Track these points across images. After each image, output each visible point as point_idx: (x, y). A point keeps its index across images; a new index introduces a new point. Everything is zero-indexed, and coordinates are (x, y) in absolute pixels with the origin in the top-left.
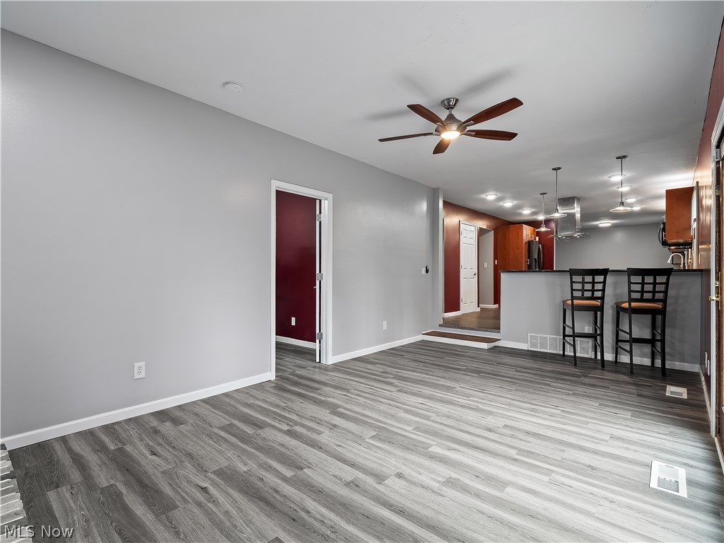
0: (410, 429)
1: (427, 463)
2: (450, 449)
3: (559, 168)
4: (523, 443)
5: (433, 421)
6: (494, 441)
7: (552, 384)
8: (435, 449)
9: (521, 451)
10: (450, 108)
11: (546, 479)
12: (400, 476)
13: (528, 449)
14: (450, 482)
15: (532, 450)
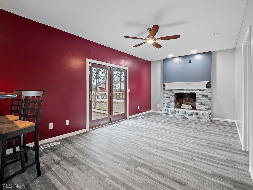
0: (160, 131)
1: (155, 126)
2: (151, 128)
5: (155, 133)
8: (154, 128)
9: (136, 128)
12: (159, 125)
14: (151, 125)
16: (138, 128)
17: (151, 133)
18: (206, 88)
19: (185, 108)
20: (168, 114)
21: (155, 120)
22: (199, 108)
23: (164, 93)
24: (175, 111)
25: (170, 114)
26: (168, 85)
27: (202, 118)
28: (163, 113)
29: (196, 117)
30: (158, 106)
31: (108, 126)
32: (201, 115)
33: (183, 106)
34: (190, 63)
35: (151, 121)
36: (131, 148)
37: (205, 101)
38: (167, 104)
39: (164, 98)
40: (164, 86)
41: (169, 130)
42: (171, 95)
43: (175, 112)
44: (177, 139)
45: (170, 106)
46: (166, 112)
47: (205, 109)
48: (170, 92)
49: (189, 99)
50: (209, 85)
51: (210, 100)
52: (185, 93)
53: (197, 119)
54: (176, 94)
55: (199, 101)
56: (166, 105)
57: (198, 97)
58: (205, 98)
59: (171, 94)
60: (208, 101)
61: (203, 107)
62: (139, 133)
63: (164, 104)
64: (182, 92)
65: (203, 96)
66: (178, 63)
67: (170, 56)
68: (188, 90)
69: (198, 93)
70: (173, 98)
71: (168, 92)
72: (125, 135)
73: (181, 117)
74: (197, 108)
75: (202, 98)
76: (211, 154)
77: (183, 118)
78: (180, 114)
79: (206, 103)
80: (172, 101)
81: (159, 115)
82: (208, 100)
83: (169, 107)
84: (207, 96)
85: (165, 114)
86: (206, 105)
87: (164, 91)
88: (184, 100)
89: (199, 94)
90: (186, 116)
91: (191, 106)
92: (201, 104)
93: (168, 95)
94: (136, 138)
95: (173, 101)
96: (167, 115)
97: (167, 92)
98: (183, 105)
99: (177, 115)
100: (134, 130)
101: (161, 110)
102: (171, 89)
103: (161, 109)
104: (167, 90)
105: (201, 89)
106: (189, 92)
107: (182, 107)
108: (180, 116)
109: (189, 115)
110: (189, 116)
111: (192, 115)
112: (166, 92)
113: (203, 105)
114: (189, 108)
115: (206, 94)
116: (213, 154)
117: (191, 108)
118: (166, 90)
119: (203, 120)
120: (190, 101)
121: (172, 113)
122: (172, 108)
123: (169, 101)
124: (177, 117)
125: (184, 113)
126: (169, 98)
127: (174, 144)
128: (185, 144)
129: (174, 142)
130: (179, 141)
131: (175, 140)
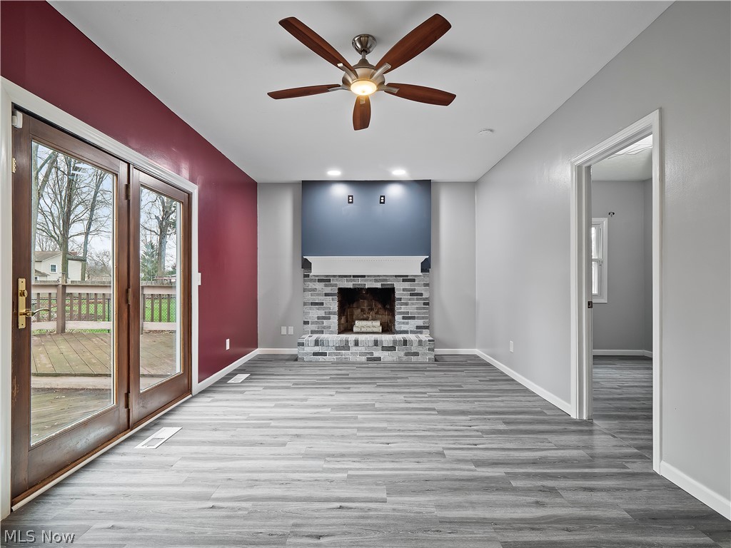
1: (324, 403)
4: (266, 433)
5: (352, 428)
6: (290, 428)
9: (268, 426)
11: (251, 415)
12: (332, 395)
13: (262, 429)
14: (306, 400)
15: (258, 429)
16: (273, 423)
17: (338, 432)
18: (421, 274)
19: (363, 330)
20: (324, 354)
21: (298, 379)
22: (404, 328)
23: (305, 290)
24: (347, 341)
25: (330, 354)
26: (321, 265)
27: (416, 354)
28: (307, 354)
29: (402, 354)
30: (284, 331)
31: (125, 449)
32: (416, 344)
33: (359, 325)
34: (381, 203)
35: (290, 385)
36: (344, 533)
37: (418, 308)
38: (317, 323)
39: (305, 304)
40: (306, 265)
41: (377, 405)
42: (326, 295)
43: (346, 347)
44: (434, 430)
45: (324, 327)
46: (317, 349)
47: (418, 327)
48: (326, 286)
49: (370, 305)
50: (426, 267)
51: (428, 304)
52: (367, 287)
53: (405, 358)
54: (342, 292)
55: (403, 309)
56: (314, 327)
57: (400, 299)
58: (417, 299)
59: (328, 290)
60: (424, 308)
61: (412, 325)
62: (301, 446)
63: (306, 323)
64: (359, 284)
65: (411, 295)
66: (349, 199)
67: (334, 173)
68: (377, 278)
69: (399, 287)
70: (334, 305)
71: (319, 286)
72: (255, 476)
73: (364, 359)
74: (397, 327)
75: (410, 300)
77: (369, 359)
78: (361, 349)
79: (419, 313)
80: (330, 313)
81: (296, 363)
82: (424, 304)
83: (322, 332)
84: (421, 294)
85: (315, 354)
86: (418, 318)
87: (305, 281)
88: (358, 308)
89: (404, 290)
90: (378, 353)
91: (377, 323)
92: (407, 317)
93: (318, 295)
94: (310, 472)
95: (334, 314)
96: (321, 358)
97: (314, 287)
98: (357, 323)
99: (355, 355)
100: (268, 439)
101: (302, 344)
102: (327, 276)
103: (300, 341)
104: (315, 281)
105: (407, 276)
106: (378, 285)
107: (355, 329)
108: (362, 354)
109: (385, 349)
110: (386, 353)
111: (392, 348)
112: (311, 285)
113: (413, 318)
114: (375, 330)
115: (419, 289)
117: (380, 329)
118: (312, 281)
119: (420, 359)
120: (371, 309)
121: (337, 348)
122: (332, 333)
123: (322, 313)
124: (352, 358)
125: (371, 344)
126: (322, 304)
127: (446, 452)
128: (468, 442)
129: (440, 446)
130: (443, 436)
131: (430, 436)
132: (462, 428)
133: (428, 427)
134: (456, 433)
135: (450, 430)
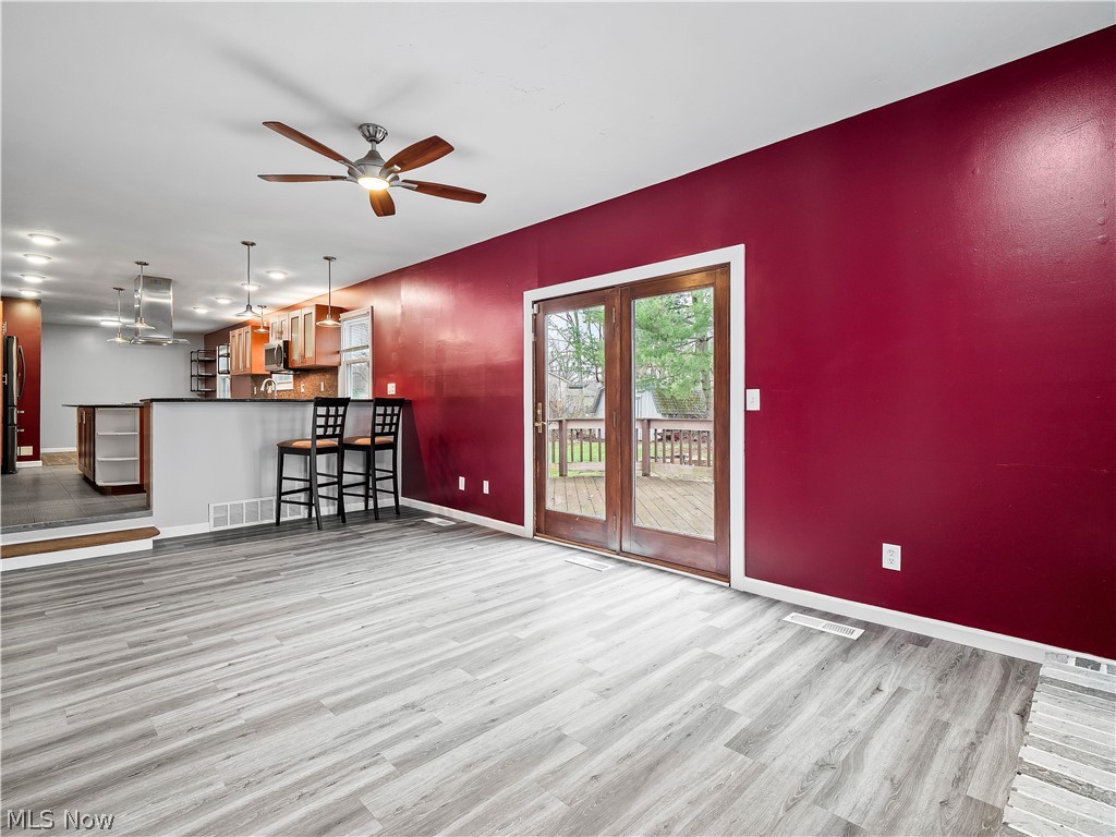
3: (253, 244)
7: (371, 550)
10: (372, 139)
76: (91, 691)
116: (83, 698)
127: (278, 642)
128: (244, 665)
129: (288, 647)
130: (288, 660)
131: (311, 653)
132: (257, 686)
133: (322, 666)
134: (267, 672)
135: (281, 673)
